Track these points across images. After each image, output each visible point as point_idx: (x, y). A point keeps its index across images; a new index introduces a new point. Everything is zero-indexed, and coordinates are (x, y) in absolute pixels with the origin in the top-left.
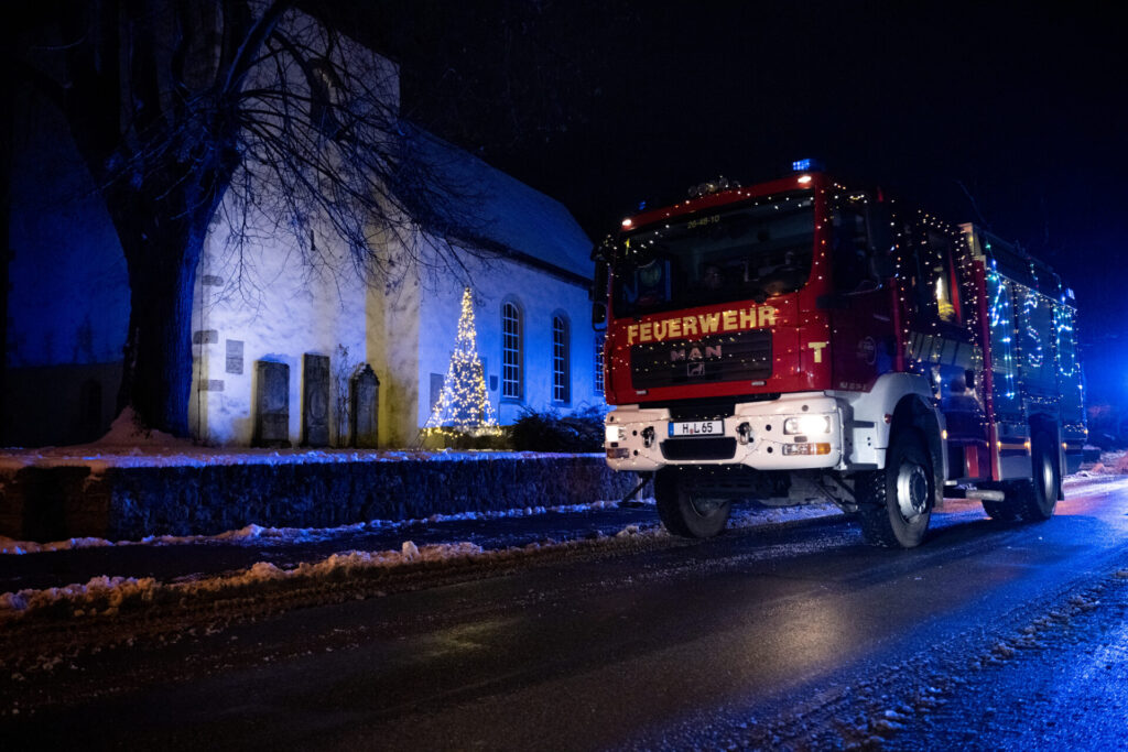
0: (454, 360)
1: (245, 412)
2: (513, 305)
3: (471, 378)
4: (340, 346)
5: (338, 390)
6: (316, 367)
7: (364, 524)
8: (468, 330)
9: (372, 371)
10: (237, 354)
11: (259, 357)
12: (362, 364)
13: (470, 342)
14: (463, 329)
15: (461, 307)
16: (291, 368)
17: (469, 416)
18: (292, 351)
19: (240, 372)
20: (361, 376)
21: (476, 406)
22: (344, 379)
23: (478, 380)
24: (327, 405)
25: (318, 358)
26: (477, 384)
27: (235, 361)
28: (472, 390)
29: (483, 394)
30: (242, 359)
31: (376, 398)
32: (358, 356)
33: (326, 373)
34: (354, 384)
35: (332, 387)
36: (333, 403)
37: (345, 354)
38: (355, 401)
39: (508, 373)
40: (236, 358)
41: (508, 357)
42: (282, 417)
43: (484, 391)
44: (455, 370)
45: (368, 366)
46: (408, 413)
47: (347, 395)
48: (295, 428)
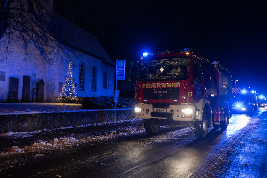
0: (66, 80)
1: (5, 92)
2: (82, 64)
3: (70, 85)
4: (34, 74)
5: (32, 86)
6: (27, 79)
7: (41, 130)
8: (70, 72)
9: (43, 81)
10: (3, 75)
11: (10, 76)
12: (40, 79)
13: (71, 75)
14: (69, 72)
15: (69, 66)
16: (19, 80)
17: (70, 95)
18: (20, 75)
19: (4, 80)
20: (39, 82)
21: (72, 92)
22: (35, 83)
23: (72, 85)
24: (29, 90)
25: (27, 77)
26: (72, 87)
27: (3, 77)
28: (71, 88)
29: (74, 89)
30: (5, 77)
31: (43, 88)
32: (38, 77)
33: (29, 81)
34: (37, 84)
35: (31, 85)
36: (31, 89)
37: (35, 76)
38: (37, 89)
39: (80, 82)
40: (3, 76)
41: (80, 78)
42: (16, 93)
43: (74, 88)
44: (66, 82)
45: (42, 79)
46: (52, 93)
47: (35, 87)
48: (20, 96)
